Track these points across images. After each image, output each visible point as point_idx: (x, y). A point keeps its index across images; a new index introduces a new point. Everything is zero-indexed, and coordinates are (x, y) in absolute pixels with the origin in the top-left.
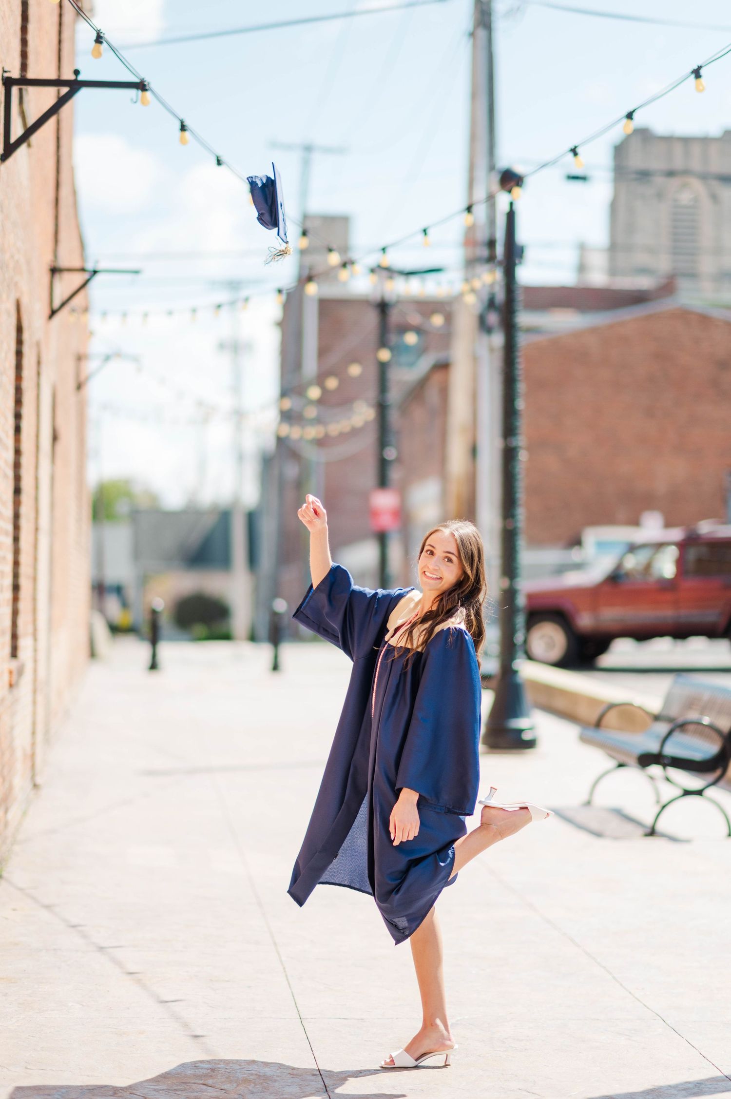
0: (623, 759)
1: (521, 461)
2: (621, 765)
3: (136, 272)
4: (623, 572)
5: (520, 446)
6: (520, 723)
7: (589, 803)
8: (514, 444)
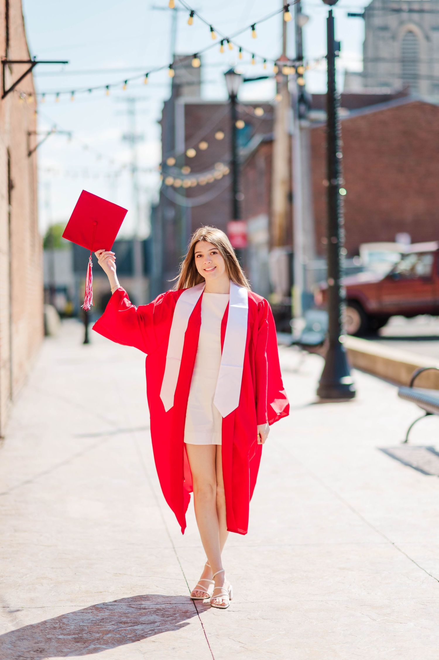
0: (430, 409)
1: (340, 195)
2: (428, 414)
3: (65, 62)
4: (398, 272)
5: (340, 185)
6: (346, 380)
7: (406, 441)
8: (336, 183)
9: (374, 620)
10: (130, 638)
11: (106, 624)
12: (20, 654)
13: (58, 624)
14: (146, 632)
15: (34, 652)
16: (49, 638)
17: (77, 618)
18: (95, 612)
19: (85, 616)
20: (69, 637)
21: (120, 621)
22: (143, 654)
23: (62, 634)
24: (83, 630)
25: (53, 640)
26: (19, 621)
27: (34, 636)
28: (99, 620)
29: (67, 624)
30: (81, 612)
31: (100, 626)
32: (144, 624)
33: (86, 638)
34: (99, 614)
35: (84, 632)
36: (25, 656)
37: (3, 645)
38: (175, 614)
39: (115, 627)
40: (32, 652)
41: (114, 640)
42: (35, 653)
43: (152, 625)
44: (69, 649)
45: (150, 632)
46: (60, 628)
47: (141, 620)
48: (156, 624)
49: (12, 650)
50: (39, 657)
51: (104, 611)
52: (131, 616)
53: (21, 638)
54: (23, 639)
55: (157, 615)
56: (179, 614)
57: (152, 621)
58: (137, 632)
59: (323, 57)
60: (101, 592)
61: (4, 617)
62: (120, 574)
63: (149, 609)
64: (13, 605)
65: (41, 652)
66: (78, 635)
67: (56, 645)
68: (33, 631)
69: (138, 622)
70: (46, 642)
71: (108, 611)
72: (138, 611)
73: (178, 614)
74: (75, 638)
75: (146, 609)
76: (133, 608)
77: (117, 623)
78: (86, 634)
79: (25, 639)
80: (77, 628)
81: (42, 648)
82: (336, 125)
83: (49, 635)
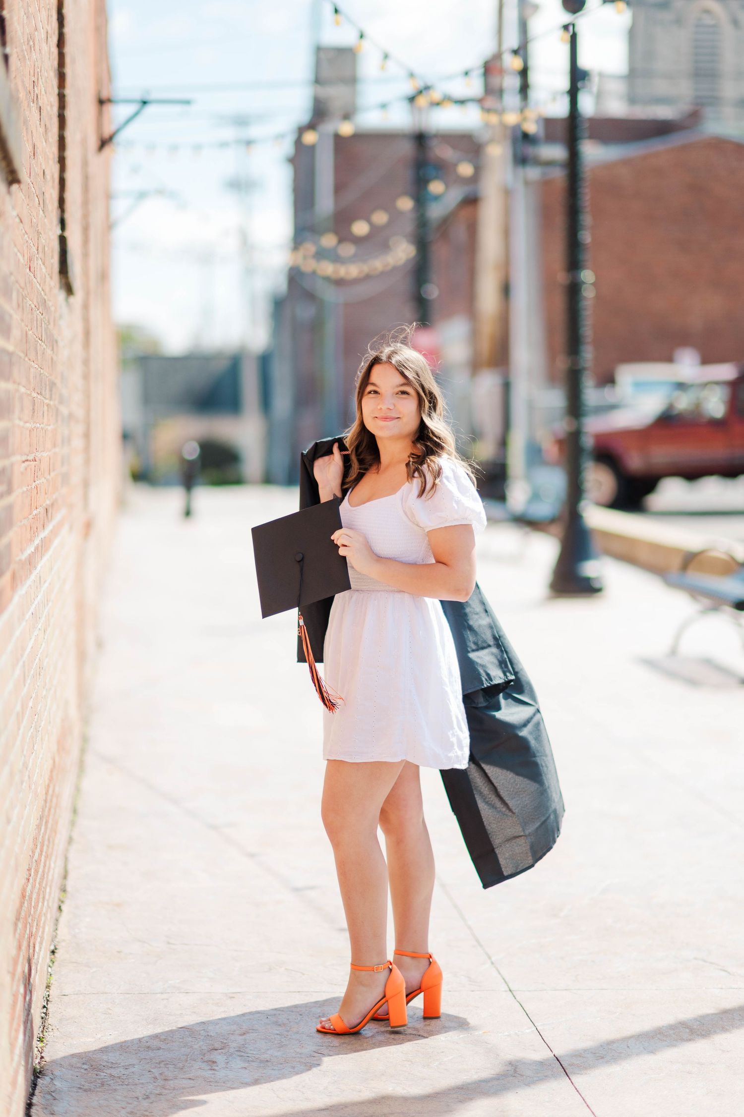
1: (585, 297)
3: (187, 102)
4: (675, 412)
7: (673, 653)
8: (579, 279)
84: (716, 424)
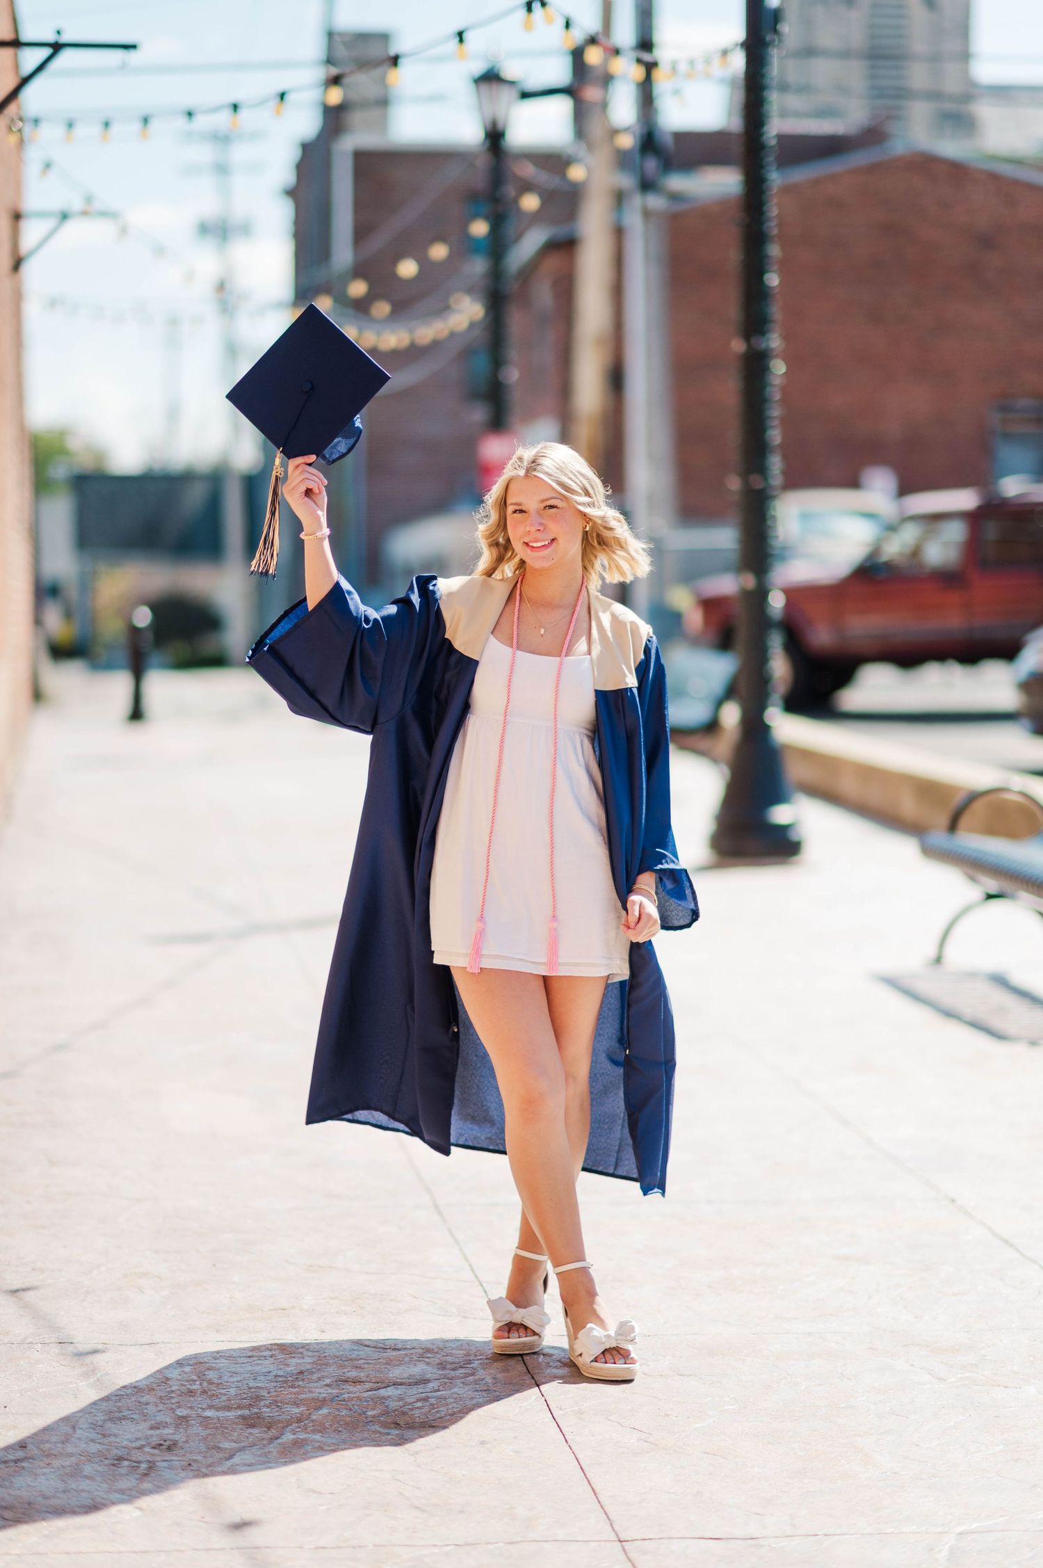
0: (997, 885)
1: (773, 376)
2: (990, 897)
3: (129, 47)
5: (772, 350)
6: (781, 814)
7: (938, 960)
8: (763, 346)
9: (941, 1379)
10: (374, 1417)
11: (311, 1385)
12: (119, 1453)
13: (198, 1383)
14: (409, 1404)
15: (154, 1448)
16: (182, 1417)
17: (239, 1370)
18: (279, 1357)
19: (258, 1364)
20: (228, 1414)
21: (343, 1378)
22: (413, 1455)
23: (210, 1407)
24: (258, 1398)
25: (193, 1422)
26: (101, 1376)
27: (145, 1411)
28: (292, 1375)
29: (219, 1384)
30: (246, 1355)
31: (297, 1389)
32: (401, 1384)
33: (269, 1416)
34: (290, 1361)
35: (262, 1404)
36: (134, 1459)
37: (75, 1431)
38: (470, 1362)
39: (334, 1391)
40: (147, 1449)
41: (338, 1422)
42: (156, 1451)
43: (421, 1388)
44: (235, 1442)
45: (419, 1404)
46: (204, 1392)
47: (391, 1375)
48: (431, 1385)
49: (99, 1443)
50: (167, 1461)
51: (301, 1353)
52: (366, 1366)
53: (116, 1416)
54: (120, 1419)
55: (428, 1364)
56: (480, 1361)
57: (418, 1378)
58: (387, 1402)
59: (737, 45)
60: (284, 1310)
61: (64, 1365)
62: (319, 1266)
63: (405, 1349)
64: (84, 1340)
65: (169, 1448)
66: (249, 1410)
67: (204, 1433)
68: (143, 1400)
69: (387, 1381)
70: (177, 1426)
71: (310, 1354)
72: (382, 1354)
73: (476, 1362)
74: (243, 1417)
75: (399, 1350)
76: (366, 1346)
77: (336, 1381)
78: (268, 1407)
79: (124, 1418)
80: (244, 1393)
81: (170, 1440)
82: (765, 208)
83: (179, 1410)
84: (947, 579)
